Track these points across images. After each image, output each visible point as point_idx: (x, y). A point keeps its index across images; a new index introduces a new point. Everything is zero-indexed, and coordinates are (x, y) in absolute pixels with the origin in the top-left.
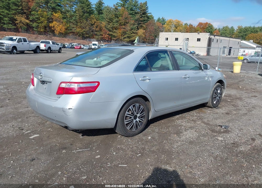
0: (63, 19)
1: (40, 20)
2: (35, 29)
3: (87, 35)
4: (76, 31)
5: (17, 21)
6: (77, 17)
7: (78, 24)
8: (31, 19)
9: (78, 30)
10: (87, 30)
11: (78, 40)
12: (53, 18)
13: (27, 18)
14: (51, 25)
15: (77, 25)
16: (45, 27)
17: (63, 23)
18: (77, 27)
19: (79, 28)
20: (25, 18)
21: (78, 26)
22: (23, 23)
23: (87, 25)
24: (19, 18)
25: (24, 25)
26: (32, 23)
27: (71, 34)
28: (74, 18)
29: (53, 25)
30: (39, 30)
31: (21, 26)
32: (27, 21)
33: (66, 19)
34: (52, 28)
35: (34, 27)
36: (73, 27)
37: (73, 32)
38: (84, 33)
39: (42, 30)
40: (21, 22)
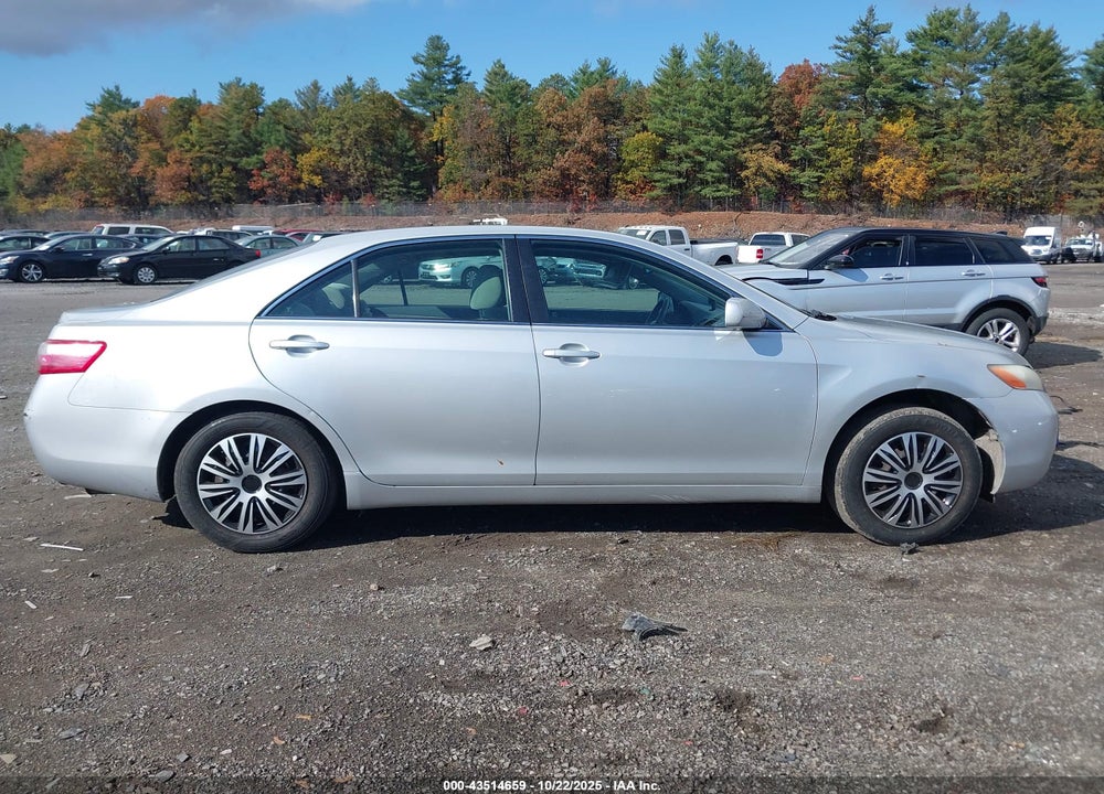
0: (921, 142)
1: (828, 157)
2: (806, 193)
3: (1030, 200)
4: (974, 186)
5: (747, 168)
6: (986, 124)
7: (989, 154)
8: (797, 158)
9: (987, 180)
10: (1029, 176)
11: (983, 223)
12: (879, 141)
13: (783, 156)
14: (868, 170)
15: (982, 160)
16: (847, 183)
17: (918, 156)
18: (981, 166)
19: (992, 172)
20: (777, 156)
21: (988, 164)
22: (765, 176)
23: (1033, 152)
24: (755, 156)
25: (769, 180)
26: (797, 172)
27: (949, 203)
28: (968, 131)
29: (875, 171)
30: (821, 194)
31: (757, 187)
32: (782, 166)
33: (937, 138)
34: (874, 184)
35: (802, 187)
36: (965, 171)
37: (963, 192)
38: (1017, 190)
39: (832, 195)
40: (759, 172)
